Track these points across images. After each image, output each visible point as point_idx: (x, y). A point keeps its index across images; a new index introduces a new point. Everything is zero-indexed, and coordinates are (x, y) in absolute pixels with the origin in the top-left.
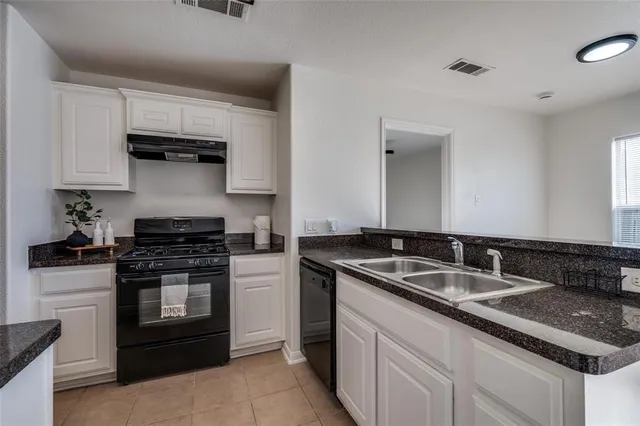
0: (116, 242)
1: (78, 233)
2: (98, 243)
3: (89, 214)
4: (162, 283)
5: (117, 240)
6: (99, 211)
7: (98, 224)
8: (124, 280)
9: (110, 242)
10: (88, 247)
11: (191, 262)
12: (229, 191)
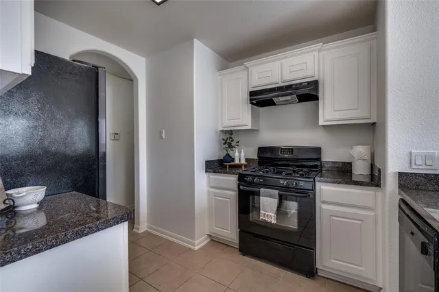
0: (246, 161)
1: (228, 155)
2: (237, 162)
3: (233, 144)
4: (261, 194)
5: (247, 160)
6: (238, 142)
7: (237, 150)
8: (241, 187)
9: (243, 162)
10: (232, 163)
11: (282, 182)
12: (321, 122)
